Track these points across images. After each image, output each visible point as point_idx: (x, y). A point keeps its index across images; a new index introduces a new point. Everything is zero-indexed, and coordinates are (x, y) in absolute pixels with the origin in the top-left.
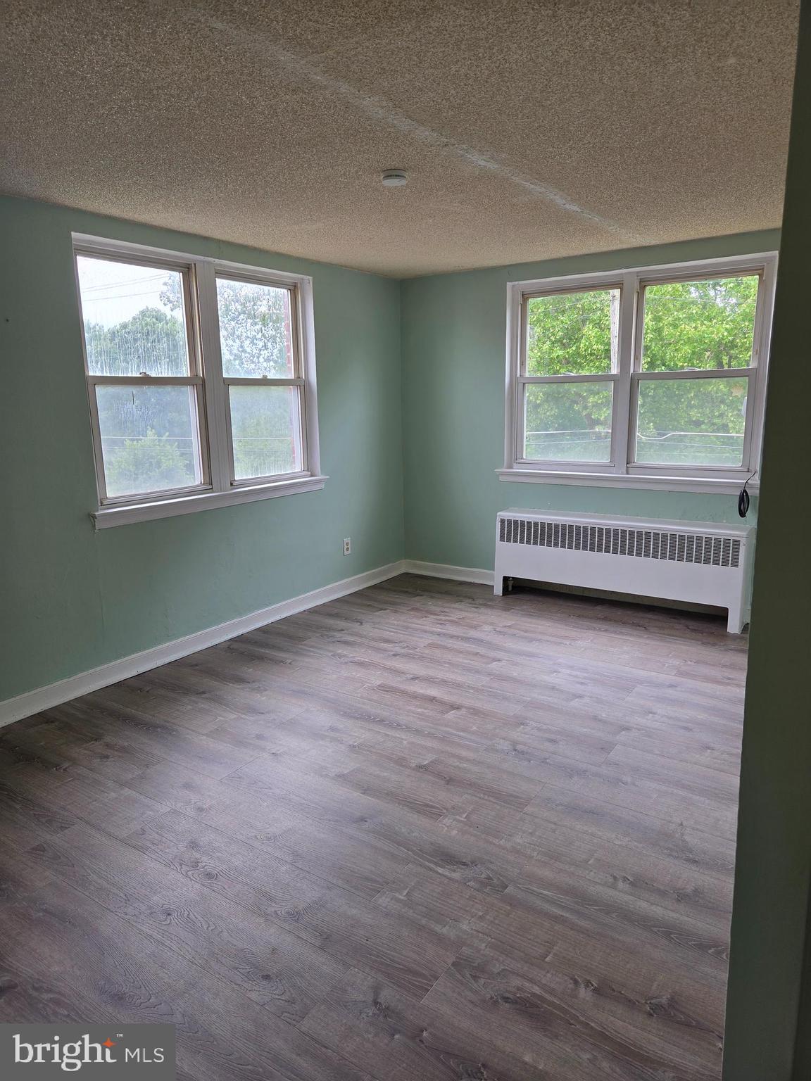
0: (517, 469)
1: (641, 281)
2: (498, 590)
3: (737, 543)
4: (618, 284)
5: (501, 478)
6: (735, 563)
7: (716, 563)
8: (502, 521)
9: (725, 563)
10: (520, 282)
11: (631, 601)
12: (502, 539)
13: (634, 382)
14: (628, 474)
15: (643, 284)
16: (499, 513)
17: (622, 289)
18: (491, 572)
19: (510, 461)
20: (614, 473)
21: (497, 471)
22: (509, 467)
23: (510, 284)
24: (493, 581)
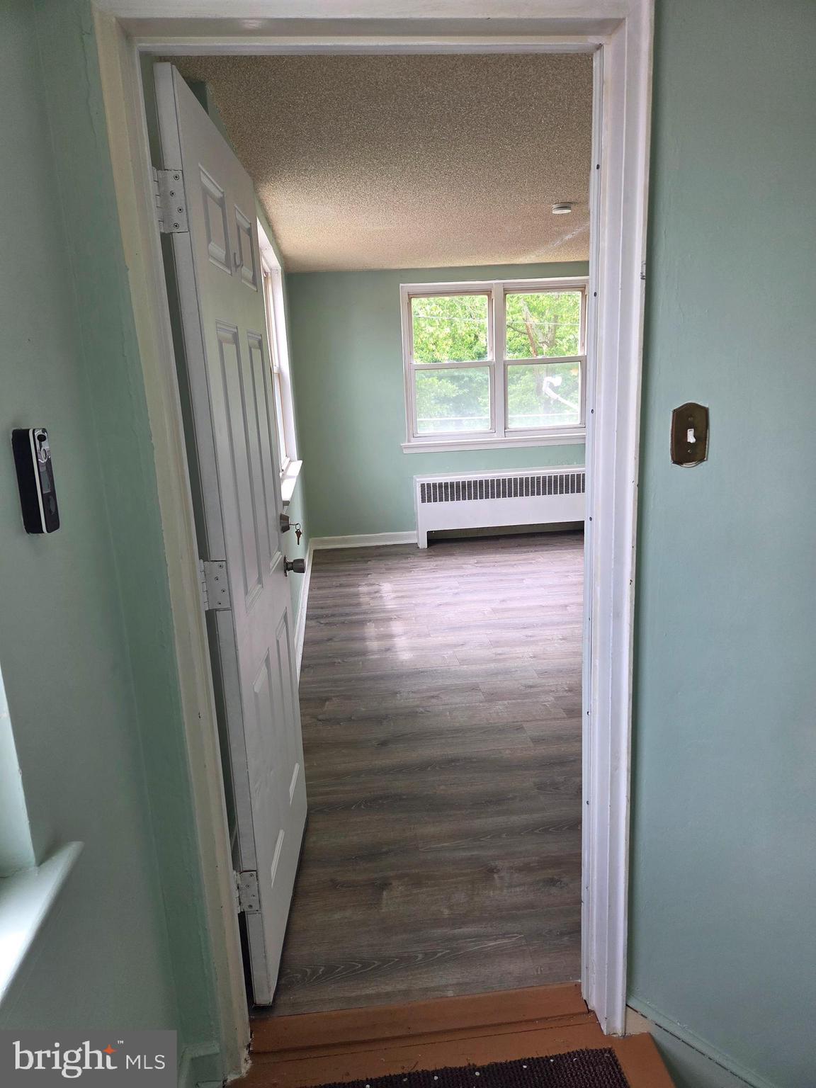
0: (414, 442)
1: (505, 290)
2: (423, 543)
4: (488, 292)
5: (405, 451)
8: (423, 486)
12: (423, 501)
13: (506, 364)
14: (505, 437)
16: (418, 480)
17: (489, 296)
18: (415, 532)
19: (409, 436)
20: (496, 437)
21: (402, 445)
22: (409, 441)
23: (401, 285)
24: (418, 539)
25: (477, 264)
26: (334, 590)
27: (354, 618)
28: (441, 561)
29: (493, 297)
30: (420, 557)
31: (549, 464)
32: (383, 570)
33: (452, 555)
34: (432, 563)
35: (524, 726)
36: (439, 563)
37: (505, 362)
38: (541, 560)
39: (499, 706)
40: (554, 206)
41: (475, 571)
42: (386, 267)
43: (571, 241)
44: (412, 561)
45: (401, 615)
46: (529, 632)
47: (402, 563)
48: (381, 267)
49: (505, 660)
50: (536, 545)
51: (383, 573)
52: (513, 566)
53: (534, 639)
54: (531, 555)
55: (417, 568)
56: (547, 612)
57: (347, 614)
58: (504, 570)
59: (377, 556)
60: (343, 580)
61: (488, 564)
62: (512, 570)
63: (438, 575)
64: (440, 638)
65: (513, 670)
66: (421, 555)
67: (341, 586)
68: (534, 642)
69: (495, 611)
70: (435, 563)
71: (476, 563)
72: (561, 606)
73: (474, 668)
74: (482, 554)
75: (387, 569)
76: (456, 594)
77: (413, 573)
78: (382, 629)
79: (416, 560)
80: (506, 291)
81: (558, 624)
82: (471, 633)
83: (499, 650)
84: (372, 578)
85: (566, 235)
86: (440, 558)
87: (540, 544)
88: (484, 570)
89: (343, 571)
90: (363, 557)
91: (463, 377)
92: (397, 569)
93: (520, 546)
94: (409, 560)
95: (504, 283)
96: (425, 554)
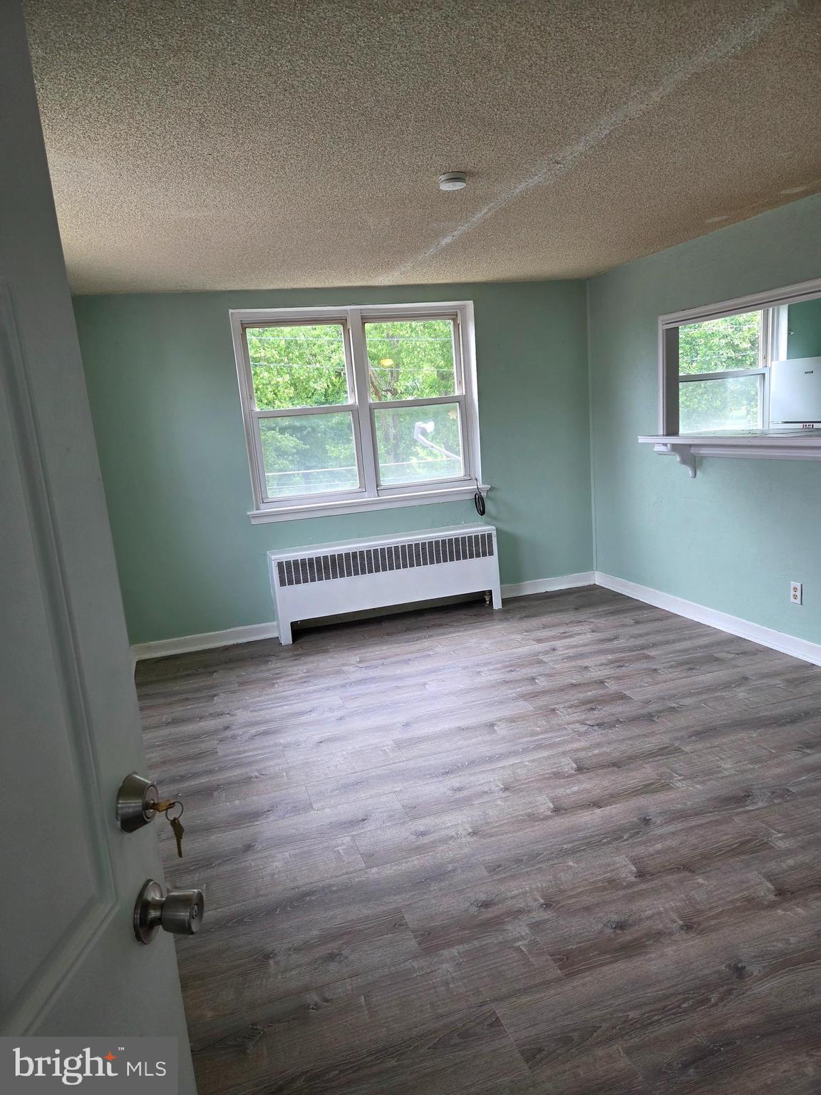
0: (265, 509)
1: (363, 318)
2: (286, 638)
3: (490, 536)
4: (342, 321)
5: (254, 521)
6: (491, 553)
7: (478, 556)
8: (280, 565)
9: (484, 555)
10: (242, 311)
11: (399, 612)
12: (282, 583)
13: (372, 409)
14: (379, 496)
15: (365, 321)
16: (273, 557)
17: (344, 325)
18: (275, 623)
19: (257, 501)
20: (367, 498)
21: (248, 513)
22: (258, 509)
23: (231, 311)
24: (279, 631)
25: (327, 285)
26: (165, 732)
27: (193, 783)
28: (312, 662)
29: (349, 326)
30: (286, 658)
31: (433, 525)
32: (235, 687)
33: (326, 651)
34: (300, 668)
35: (499, 1013)
36: (310, 666)
37: (370, 404)
38: (439, 649)
39: (447, 964)
40: (443, 177)
41: (360, 675)
42: (208, 287)
43: (449, 246)
44: (274, 665)
45: (265, 769)
46: (455, 781)
47: (261, 671)
48: (201, 288)
49: (433, 845)
50: (428, 627)
51: (234, 692)
52: (407, 661)
53: (465, 793)
54: (426, 643)
55: (281, 678)
56: (471, 738)
57: (183, 778)
58: (398, 671)
59: (226, 663)
60: (178, 711)
61: (375, 663)
62: (407, 670)
63: (311, 688)
64: (327, 810)
65: (450, 867)
66: (286, 655)
67: (175, 722)
68: (468, 801)
69: (399, 745)
70: (305, 668)
71: (360, 662)
72: (486, 725)
73: (389, 871)
74: (364, 646)
75: (241, 684)
76: (341, 719)
77: (277, 688)
78: (237, 802)
79: (279, 665)
80: (365, 320)
81: (491, 759)
82: (373, 792)
83: (420, 825)
84: (220, 702)
85: (445, 236)
86: (311, 658)
87: (435, 625)
88: (371, 673)
89: (176, 693)
90: (205, 667)
91: (305, 428)
92: (253, 682)
93: (408, 630)
94: (271, 666)
95: (361, 310)
96: (291, 654)
